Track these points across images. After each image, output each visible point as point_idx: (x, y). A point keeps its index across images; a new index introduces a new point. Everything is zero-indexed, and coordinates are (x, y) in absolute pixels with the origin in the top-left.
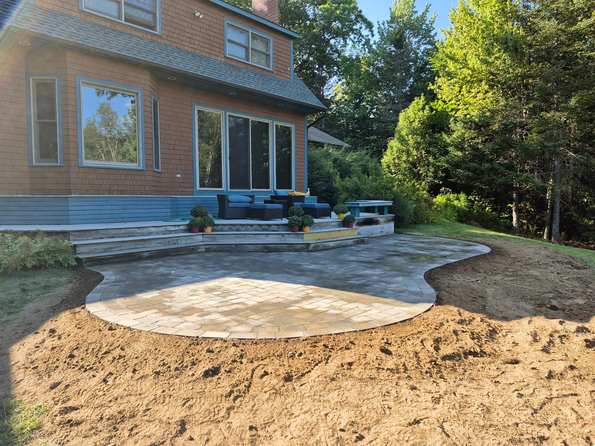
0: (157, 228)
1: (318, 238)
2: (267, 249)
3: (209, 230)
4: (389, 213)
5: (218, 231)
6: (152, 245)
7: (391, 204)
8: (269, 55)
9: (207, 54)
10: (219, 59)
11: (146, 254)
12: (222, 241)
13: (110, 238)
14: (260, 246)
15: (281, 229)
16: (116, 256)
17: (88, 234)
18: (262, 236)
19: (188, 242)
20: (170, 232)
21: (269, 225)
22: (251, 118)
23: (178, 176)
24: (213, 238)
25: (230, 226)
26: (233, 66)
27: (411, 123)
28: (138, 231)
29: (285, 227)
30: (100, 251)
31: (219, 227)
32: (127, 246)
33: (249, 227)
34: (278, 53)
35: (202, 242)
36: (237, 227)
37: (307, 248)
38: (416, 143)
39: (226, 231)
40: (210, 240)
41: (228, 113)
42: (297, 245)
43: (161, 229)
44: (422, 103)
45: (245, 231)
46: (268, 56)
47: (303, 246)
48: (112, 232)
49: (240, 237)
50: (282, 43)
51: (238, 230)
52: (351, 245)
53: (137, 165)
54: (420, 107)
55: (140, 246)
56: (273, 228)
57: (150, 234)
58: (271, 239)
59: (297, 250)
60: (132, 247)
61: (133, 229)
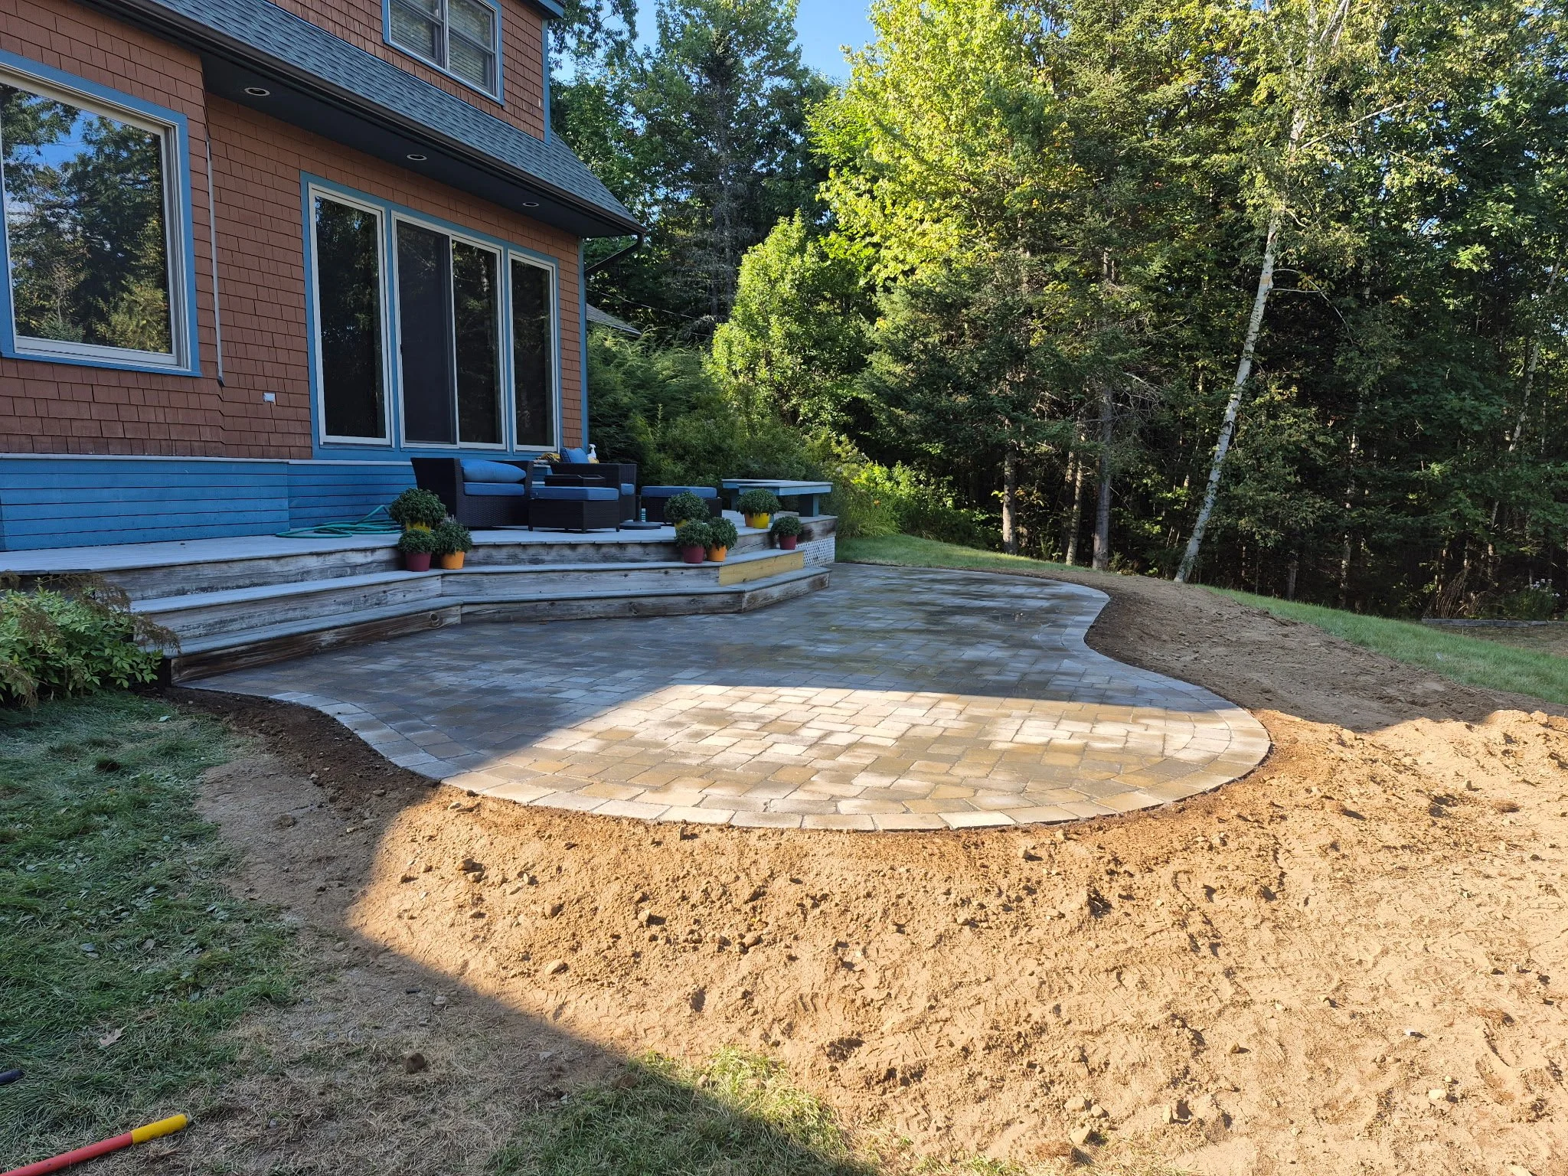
0: (321, 559)
1: (741, 577)
2: (637, 610)
3: (457, 561)
4: (822, 511)
5: (479, 564)
6: (326, 610)
7: (828, 490)
8: (492, 56)
9: (338, 28)
10: (370, 47)
11: (328, 638)
12: (501, 591)
13: (204, 590)
14: (616, 602)
15: (653, 557)
16: (256, 647)
17: (143, 579)
18: (611, 576)
19: (409, 597)
20: (354, 569)
21: (621, 546)
22: (455, 236)
23: (270, 397)
24: (475, 583)
25: (511, 550)
26: (406, 74)
27: (773, 283)
28: (275, 567)
29: (661, 549)
30: (197, 632)
31: (482, 552)
32: (263, 614)
33: (567, 552)
34: (513, 54)
35: (442, 595)
36: (531, 551)
37: (735, 604)
38: (789, 335)
39: (500, 564)
40: (463, 589)
41: (397, 216)
42: (712, 598)
43: (332, 560)
44: (795, 235)
45: (554, 562)
46: (487, 57)
47: (727, 598)
48: (209, 572)
49: (552, 581)
50: (522, 24)
51: (535, 561)
52: (806, 594)
53: (174, 361)
54: (794, 243)
55: (298, 614)
56: (631, 552)
57: (304, 575)
58: (638, 583)
59: (712, 611)
60: (278, 617)
61: (263, 563)
